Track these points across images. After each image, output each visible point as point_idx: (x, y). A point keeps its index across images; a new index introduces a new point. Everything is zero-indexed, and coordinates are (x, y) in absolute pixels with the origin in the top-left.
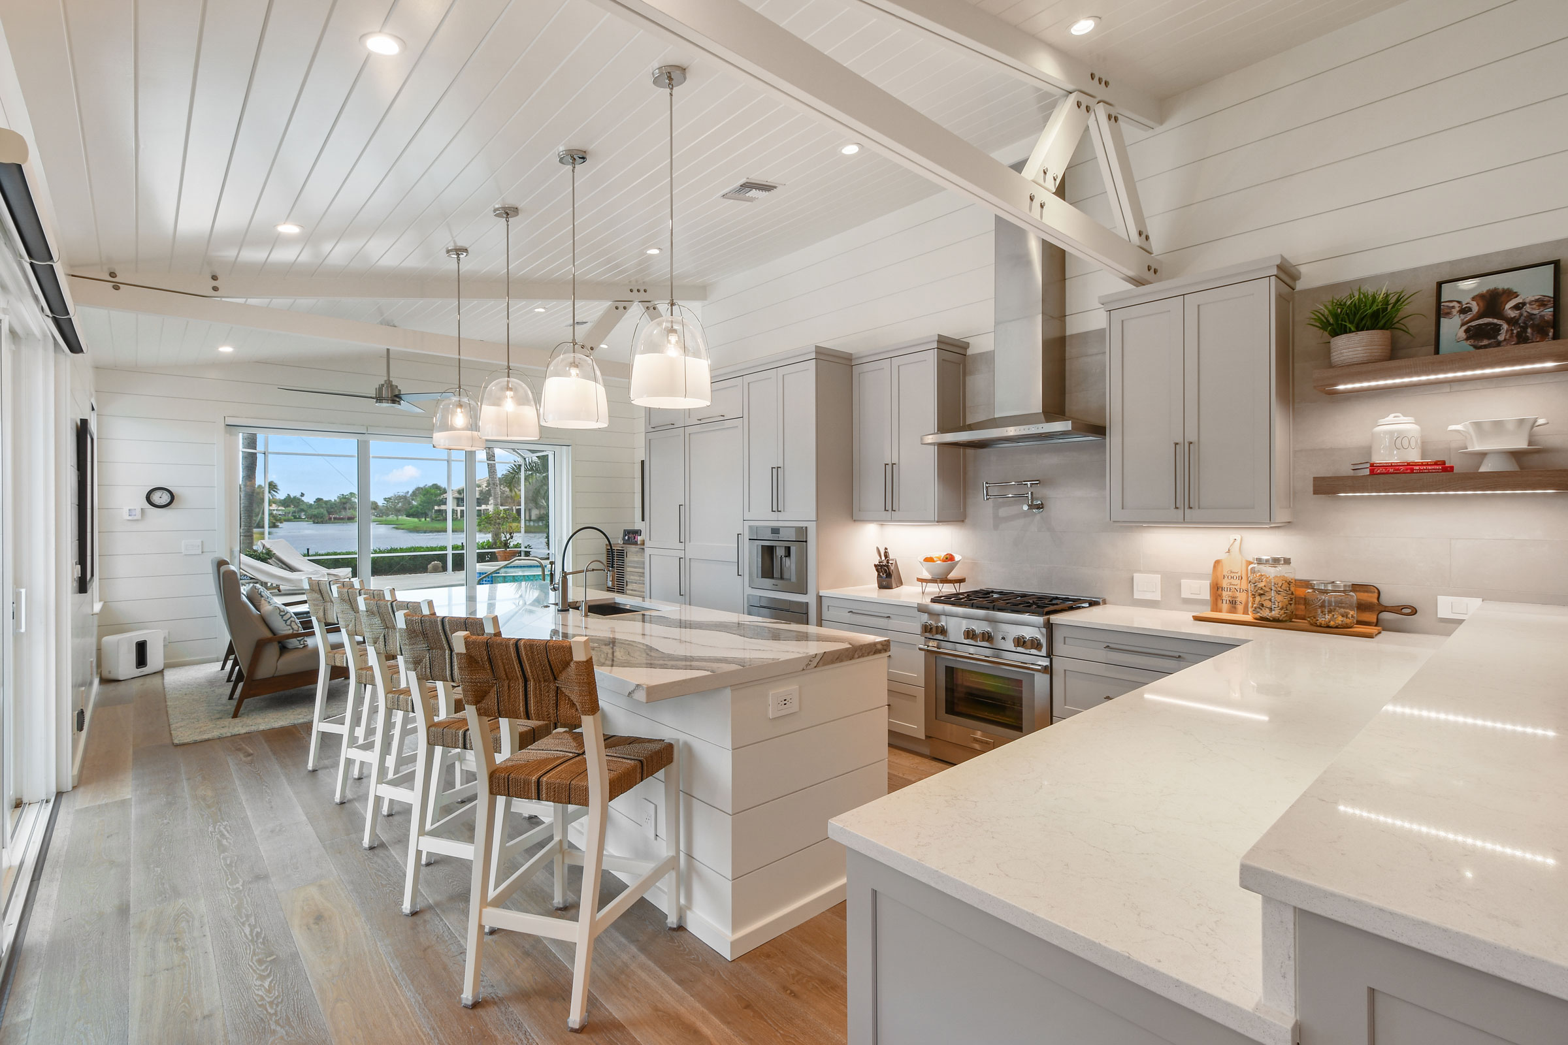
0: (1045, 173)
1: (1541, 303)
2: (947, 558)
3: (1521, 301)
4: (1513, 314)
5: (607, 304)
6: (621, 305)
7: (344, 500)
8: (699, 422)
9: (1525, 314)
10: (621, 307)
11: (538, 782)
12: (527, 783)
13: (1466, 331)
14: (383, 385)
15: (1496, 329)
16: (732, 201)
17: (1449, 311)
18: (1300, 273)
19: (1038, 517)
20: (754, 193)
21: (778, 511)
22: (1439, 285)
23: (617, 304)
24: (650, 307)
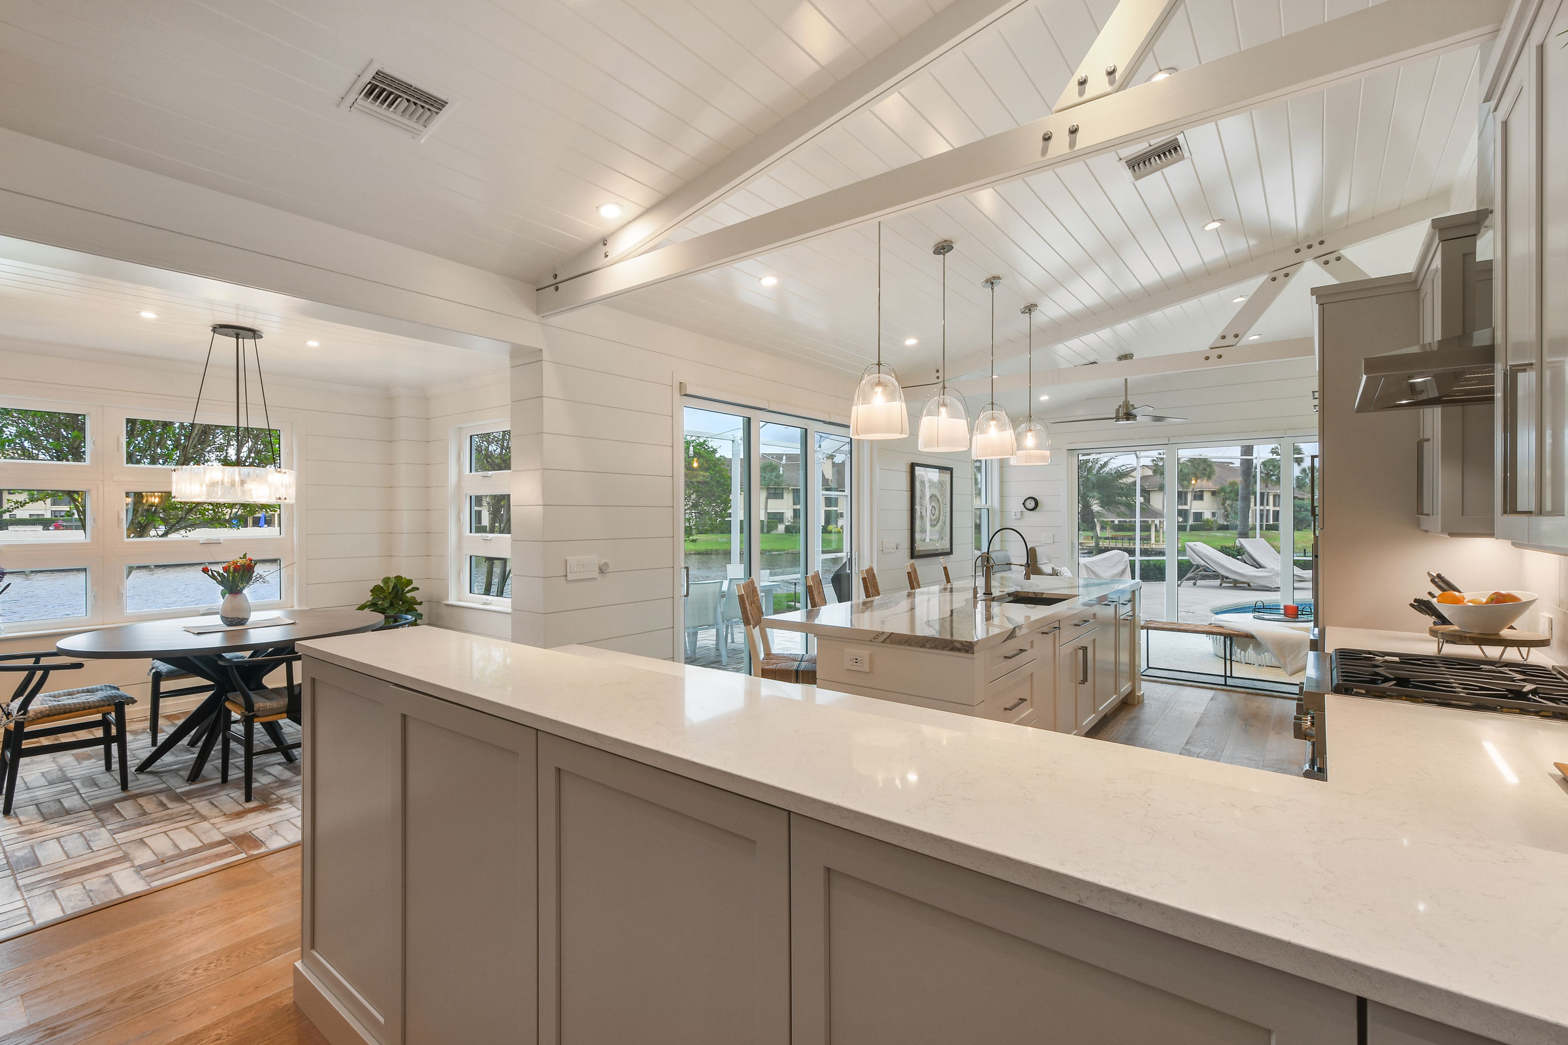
0: (1083, 83)
2: (1492, 600)
5: (1262, 280)
10: (1281, 275)
14: (1122, 405)
20: (1159, 160)
23: (1276, 274)
24: (1331, 260)
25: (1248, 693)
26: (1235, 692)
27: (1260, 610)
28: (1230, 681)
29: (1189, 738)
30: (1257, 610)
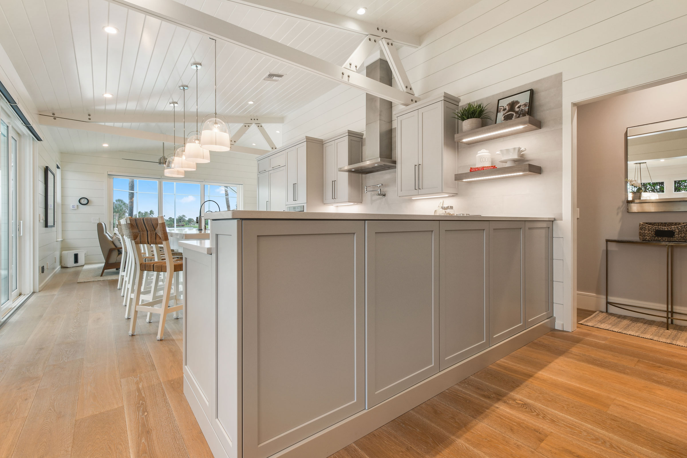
0: (350, 64)
1: (525, 105)
3: (520, 105)
4: (517, 110)
5: (241, 125)
6: (247, 125)
7: (180, 218)
8: (273, 169)
9: (521, 109)
10: (247, 126)
11: (153, 265)
12: (150, 266)
13: (504, 117)
14: (161, 158)
15: (512, 115)
16: (269, 81)
17: (500, 110)
18: (460, 99)
19: (384, 198)
20: (275, 78)
21: (295, 200)
22: (499, 100)
23: (245, 125)
24: (259, 126)
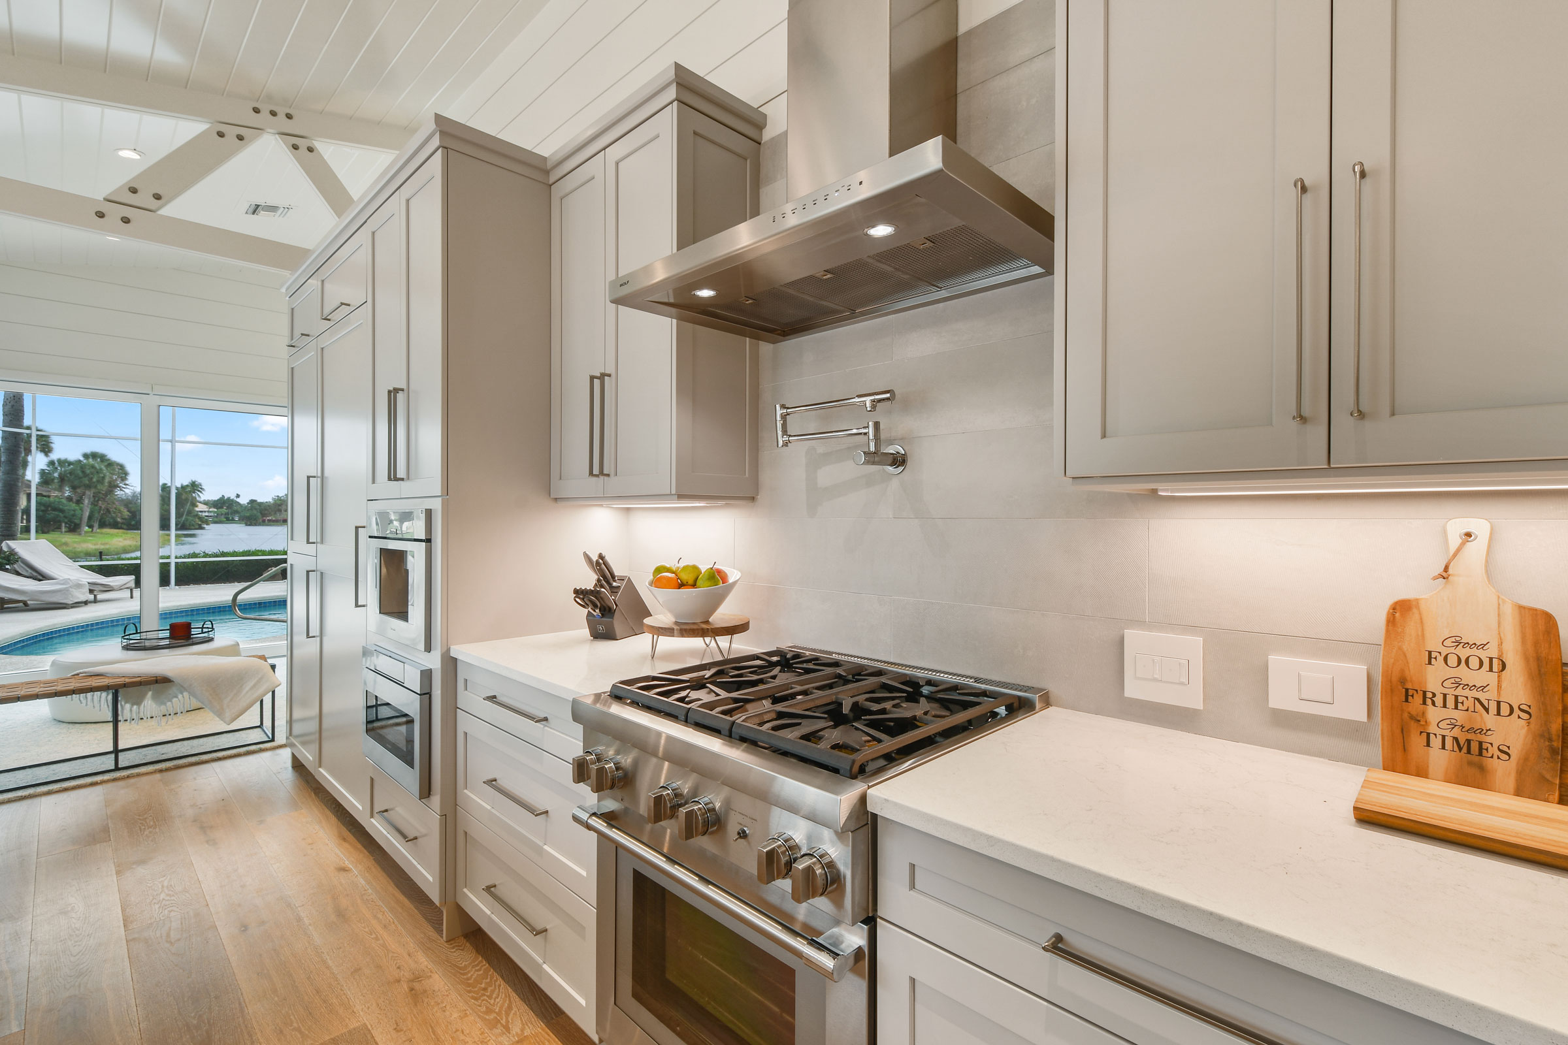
5: (198, 125)
8: (329, 325)
10: (232, 134)
19: (895, 483)
21: (398, 480)
23: (223, 128)
24: (300, 146)
25: (161, 771)
26: (139, 775)
27: (131, 637)
28: (125, 759)
29: (123, 910)
30: (127, 637)
